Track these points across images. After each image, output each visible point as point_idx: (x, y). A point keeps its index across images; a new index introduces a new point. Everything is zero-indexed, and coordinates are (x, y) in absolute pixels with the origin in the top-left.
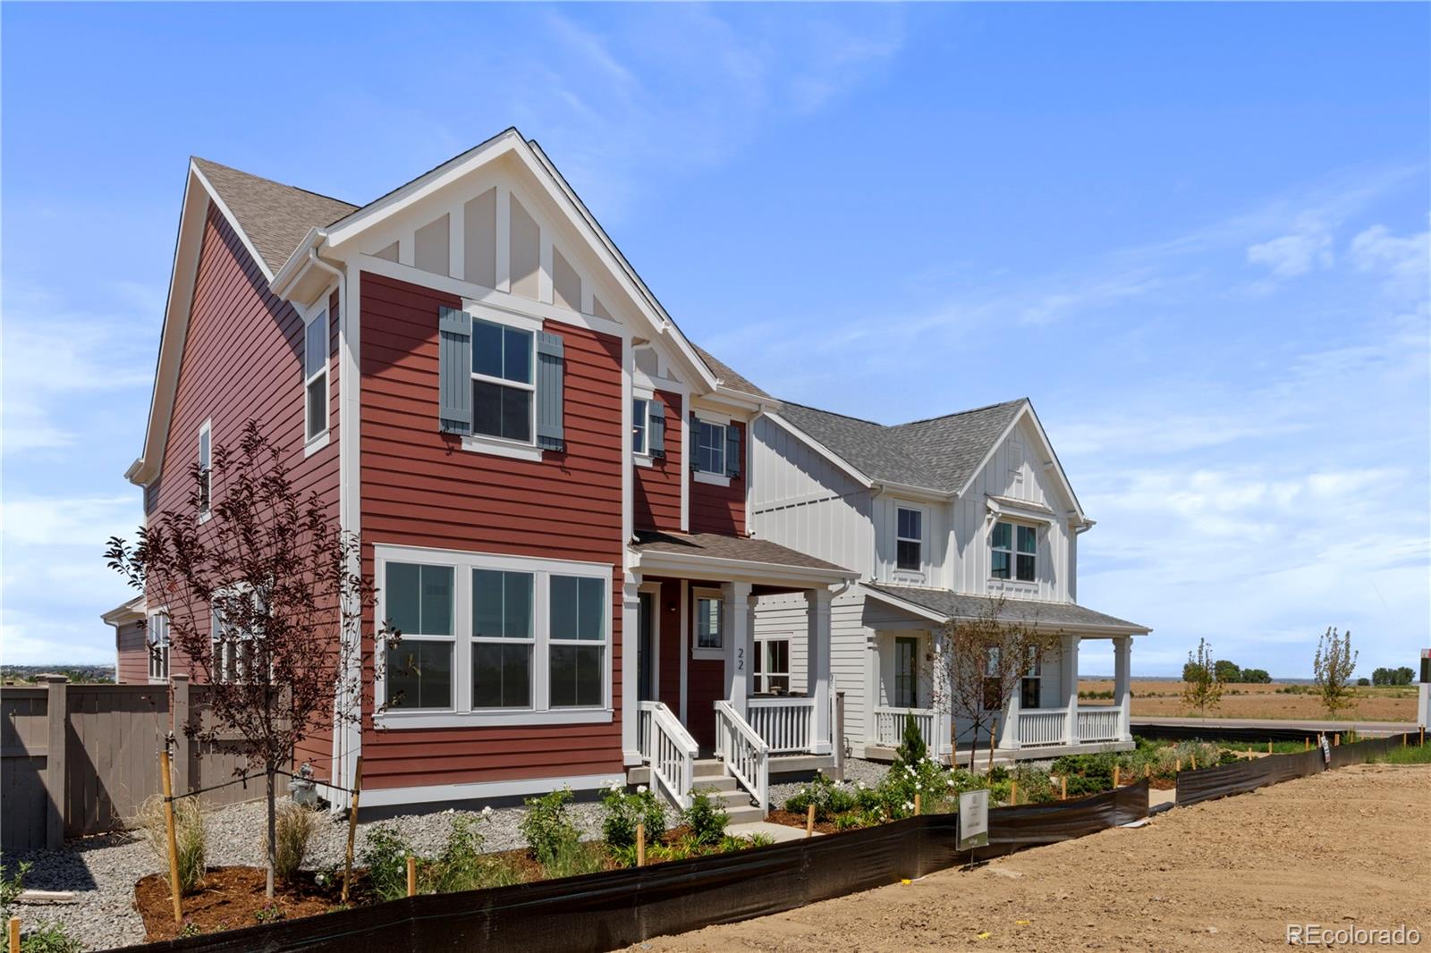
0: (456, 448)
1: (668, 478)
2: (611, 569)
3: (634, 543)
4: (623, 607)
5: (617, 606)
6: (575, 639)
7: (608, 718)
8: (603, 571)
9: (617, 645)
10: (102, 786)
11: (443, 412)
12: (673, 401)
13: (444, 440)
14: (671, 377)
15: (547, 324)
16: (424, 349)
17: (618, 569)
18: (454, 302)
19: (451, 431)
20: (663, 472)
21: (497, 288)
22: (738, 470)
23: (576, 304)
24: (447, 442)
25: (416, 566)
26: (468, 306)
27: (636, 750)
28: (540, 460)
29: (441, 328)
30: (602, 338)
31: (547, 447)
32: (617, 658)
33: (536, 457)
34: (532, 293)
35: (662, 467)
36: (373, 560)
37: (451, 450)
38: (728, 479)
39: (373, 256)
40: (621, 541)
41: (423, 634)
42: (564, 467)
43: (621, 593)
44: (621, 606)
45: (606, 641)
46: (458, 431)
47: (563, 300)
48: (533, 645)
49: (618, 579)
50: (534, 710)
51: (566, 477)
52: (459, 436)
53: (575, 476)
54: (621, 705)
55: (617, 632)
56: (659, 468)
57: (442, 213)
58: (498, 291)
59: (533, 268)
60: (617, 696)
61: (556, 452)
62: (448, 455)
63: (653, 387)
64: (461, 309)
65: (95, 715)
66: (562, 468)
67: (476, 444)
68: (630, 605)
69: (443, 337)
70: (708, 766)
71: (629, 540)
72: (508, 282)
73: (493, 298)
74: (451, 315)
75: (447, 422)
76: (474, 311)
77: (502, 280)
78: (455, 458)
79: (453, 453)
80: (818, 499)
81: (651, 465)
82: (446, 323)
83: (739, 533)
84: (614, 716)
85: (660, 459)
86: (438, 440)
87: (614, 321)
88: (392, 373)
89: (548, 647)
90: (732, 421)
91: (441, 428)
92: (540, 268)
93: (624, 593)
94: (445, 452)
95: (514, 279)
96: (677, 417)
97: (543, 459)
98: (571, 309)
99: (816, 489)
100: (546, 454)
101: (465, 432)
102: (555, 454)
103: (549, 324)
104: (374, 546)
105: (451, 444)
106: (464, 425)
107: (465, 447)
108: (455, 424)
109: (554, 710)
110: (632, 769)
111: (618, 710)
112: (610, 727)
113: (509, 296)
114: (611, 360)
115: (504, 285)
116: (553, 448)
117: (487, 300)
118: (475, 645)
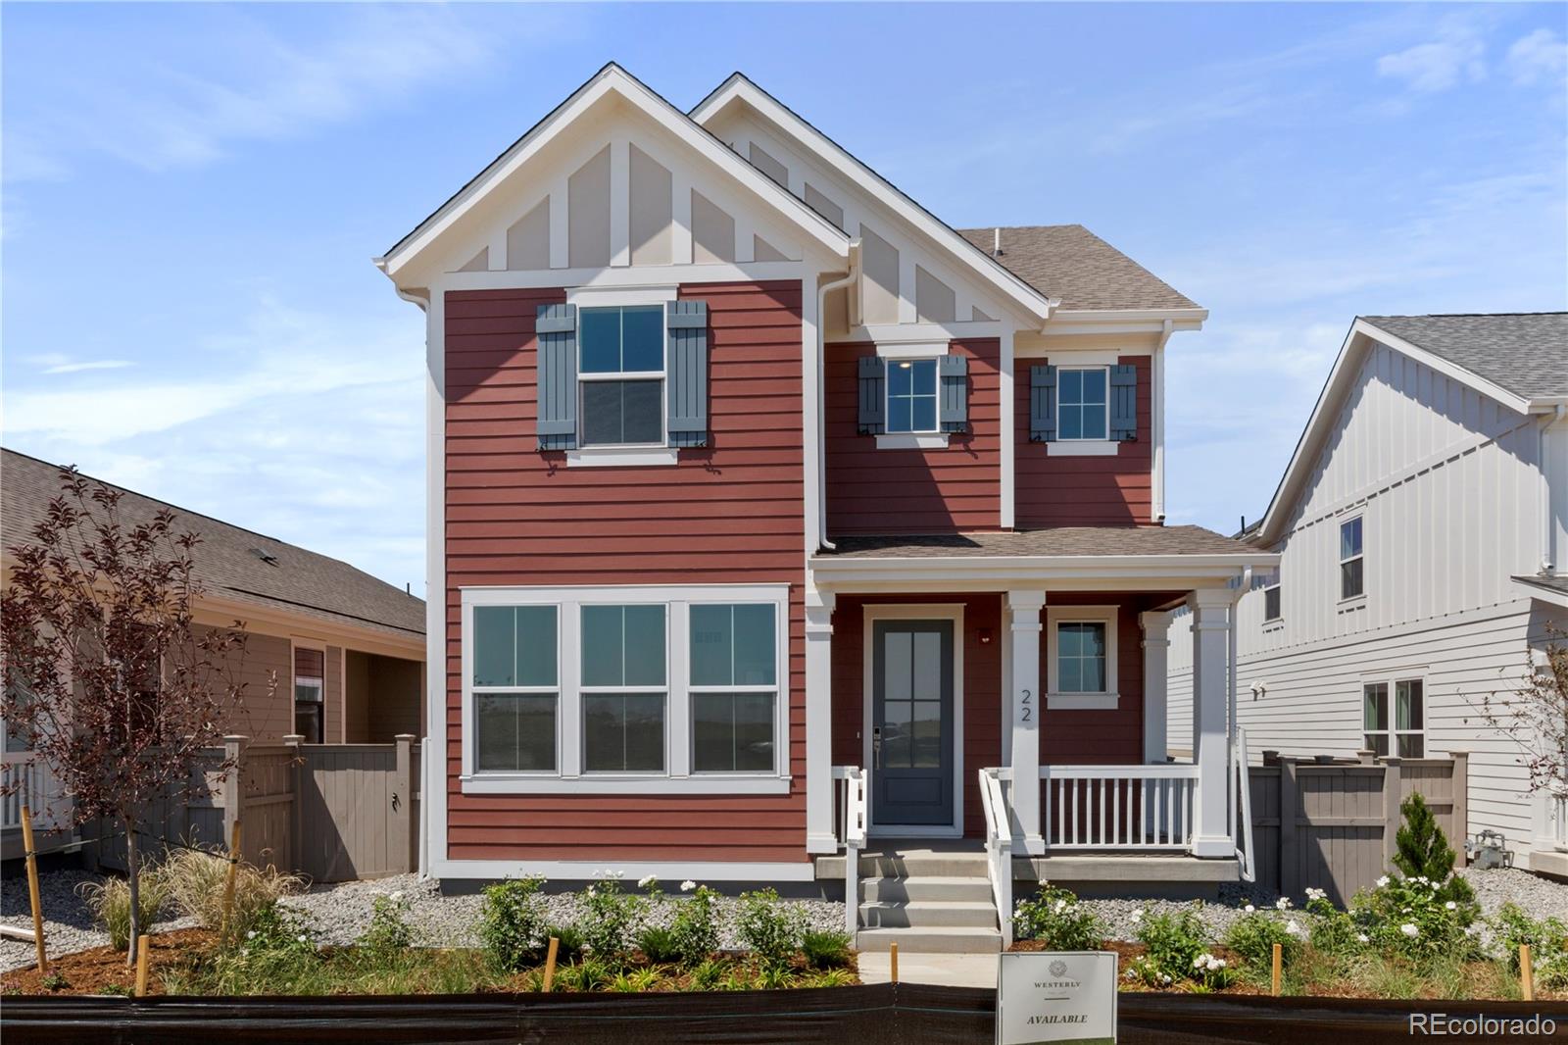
0: (559, 467)
1: (976, 458)
2: (787, 590)
3: (822, 551)
4: (807, 639)
5: (797, 638)
6: (730, 684)
7: (784, 788)
8: (775, 595)
9: (797, 691)
10: (340, 839)
11: (543, 427)
12: (986, 350)
13: (544, 459)
14: (978, 316)
15: (684, 291)
16: (518, 360)
17: (796, 589)
18: (557, 296)
19: (552, 446)
20: (968, 450)
21: (612, 265)
22: (1133, 427)
23: (725, 252)
24: (549, 461)
25: (511, 608)
26: (572, 294)
27: (830, 833)
28: (674, 462)
29: (539, 330)
30: (769, 288)
31: (682, 444)
32: (798, 708)
33: (670, 459)
34: (664, 257)
35: (966, 445)
36: (460, 606)
37: (554, 469)
38: (1116, 444)
39: (460, 271)
40: (803, 551)
41: (518, 685)
42: (710, 466)
43: (804, 621)
44: (804, 638)
45: (781, 687)
46: (561, 446)
47: (710, 254)
48: (666, 694)
49: (796, 603)
50: (668, 776)
51: (716, 478)
52: (563, 451)
53: (728, 475)
54: (805, 771)
55: (797, 673)
56: (961, 447)
57: (541, 198)
58: (614, 267)
59: (662, 222)
60: (798, 759)
61: (697, 448)
62: (549, 475)
63: (949, 336)
64: (565, 302)
65: (333, 773)
66: (709, 468)
67: (586, 458)
68: (817, 636)
69: (541, 340)
70: (956, 863)
71: (817, 546)
72: (627, 250)
73: (605, 277)
74: (552, 310)
75: (546, 438)
76: (579, 300)
77: (620, 250)
78: (559, 478)
79: (556, 473)
80: (1460, 452)
81: (945, 445)
82: (543, 324)
83: (1137, 520)
84: (792, 784)
85: (962, 434)
86: (537, 461)
87: (789, 260)
88: (480, 395)
89: (687, 696)
90: (1121, 359)
91: (538, 445)
92: (674, 222)
93: (807, 618)
94: (546, 472)
95: (634, 244)
96: (993, 371)
97: (679, 460)
98: (722, 262)
99: (1462, 437)
100: (683, 454)
101: (570, 445)
102: (698, 450)
103: (683, 290)
104: (460, 591)
105: (553, 463)
106: (568, 437)
107: (571, 462)
108: (557, 438)
109: (699, 775)
110: (819, 858)
111: (798, 778)
112: (787, 800)
113: (631, 269)
114: (787, 313)
115: (621, 258)
116: (691, 444)
117: (596, 283)
118: (584, 696)
